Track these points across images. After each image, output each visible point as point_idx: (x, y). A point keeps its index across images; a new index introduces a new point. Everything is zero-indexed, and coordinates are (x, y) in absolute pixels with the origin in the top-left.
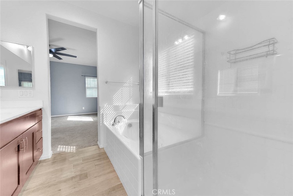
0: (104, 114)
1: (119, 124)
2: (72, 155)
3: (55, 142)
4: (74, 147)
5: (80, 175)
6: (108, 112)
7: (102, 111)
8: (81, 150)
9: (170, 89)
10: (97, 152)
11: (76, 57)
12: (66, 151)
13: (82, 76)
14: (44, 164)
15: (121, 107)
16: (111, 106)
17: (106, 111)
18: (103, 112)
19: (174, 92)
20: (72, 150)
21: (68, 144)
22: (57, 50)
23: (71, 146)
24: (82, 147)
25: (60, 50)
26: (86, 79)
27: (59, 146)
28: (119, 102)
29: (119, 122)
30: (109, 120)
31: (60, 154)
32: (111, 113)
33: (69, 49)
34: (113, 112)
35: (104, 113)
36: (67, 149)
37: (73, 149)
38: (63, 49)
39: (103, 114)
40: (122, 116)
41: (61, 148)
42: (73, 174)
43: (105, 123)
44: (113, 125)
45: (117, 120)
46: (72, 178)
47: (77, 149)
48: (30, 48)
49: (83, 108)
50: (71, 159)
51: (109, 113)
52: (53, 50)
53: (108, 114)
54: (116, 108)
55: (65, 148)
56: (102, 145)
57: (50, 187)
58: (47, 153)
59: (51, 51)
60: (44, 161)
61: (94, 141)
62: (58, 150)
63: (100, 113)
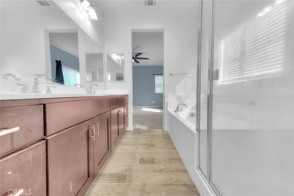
1: (182, 112)
2: (145, 131)
3: (135, 122)
4: (146, 127)
5: (150, 144)
6: (172, 101)
7: (167, 99)
8: (150, 129)
9: (244, 75)
10: (162, 133)
11: (148, 59)
12: (141, 128)
13: (153, 75)
14: (129, 133)
15: (184, 97)
16: (174, 96)
17: (170, 100)
18: (168, 101)
19: (251, 77)
21: (143, 125)
22: (137, 55)
23: (144, 126)
25: (138, 56)
26: (156, 77)
27: (137, 125)
28: (182, 92)
29: (181, 110)
30: (172, 108)
31: (138, 129)
32: (174, 102)
33: (144, 53)
34: (176, 101)
36: (142, 128)
37: (146, 128)
38: (140, 54)
39: (167, 102)
40: (184, 105)
41: (138, 126)
42: (145, 142)
43: (169, 110)
44: (175, 111)
45: (179, 109)
46: (145, 144)
47: (148, 129)
48: (123, 57)
49: (153, 102)
50: (144, 134)
52: (134, 57)
53: (172, 103)
54: (179, 98)
55: (139, 126)
56: (166, 129)
57: (132, 145)
58: (130, 127)
59: (133, 58)
60: (129, 131)
61: (160, 126)
62: (137, 127)
63: (165, 101)
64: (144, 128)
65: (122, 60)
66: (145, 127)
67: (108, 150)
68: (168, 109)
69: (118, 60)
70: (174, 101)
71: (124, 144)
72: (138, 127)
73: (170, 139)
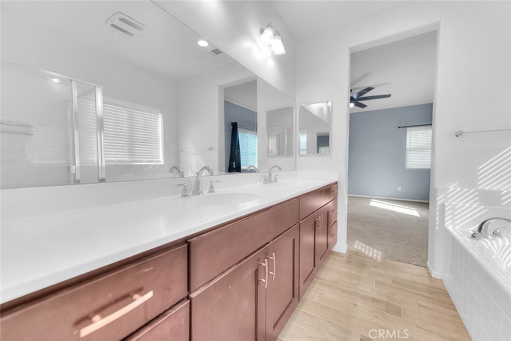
0: (448, 206)
1: (499, 239)
2: (376, 264)
3: (352, 234)
4: (380, 253)
5: (387, 304)
6: (460, 204)
7: (441, 199)
8: (389, 261)
10: (425, 280)
11: (389, 96)
13: (399, 127)
14: (338, 258)
16: (468, 191)
17: (453, 201)
18: (445, 202)
20: (375, 255)
21: (370, 244)
22: (360, 94)
23: (373, 248)
24: (392, 258)
25: (365, 93)
26: (408, 133)
27: (357, 242)
28: (503, 181)
29: (496, 234)
30: (462, 222)
31: (357, 253)
33: (378, 85)
35: (446, 204)
36: (367, 251)
37: (377, 254)
38: (369, 89)
39: (444, 206)
40: (510, 221)
41: (358, 246)
42: (375, 295)
43: (450, 228)
44: (473, 236)
45: (490, 230)
46: (374, 300)
47: (383, 259)
48: (329, 104)
49: (399, 189)
50: (372, 269)
51: (462, 207)
52: (355, 97)
53: (459, 209)
55: (362, 246)
56: (437, 274)
57: (343, 291)
58: (341, 245)
59: (352, 99)
60: (338, 254)
61: (418, 256)
62: (356, 247)
63: (435, 202)
64: (375, 254)
65: (328, 107)
66: (375, 251)
67: (293, 297)
68: (446, 224)
69: (321, 110)
70: (468, 205)
71: (326, 285)
72: (360, 247)
73: (451, 306)
